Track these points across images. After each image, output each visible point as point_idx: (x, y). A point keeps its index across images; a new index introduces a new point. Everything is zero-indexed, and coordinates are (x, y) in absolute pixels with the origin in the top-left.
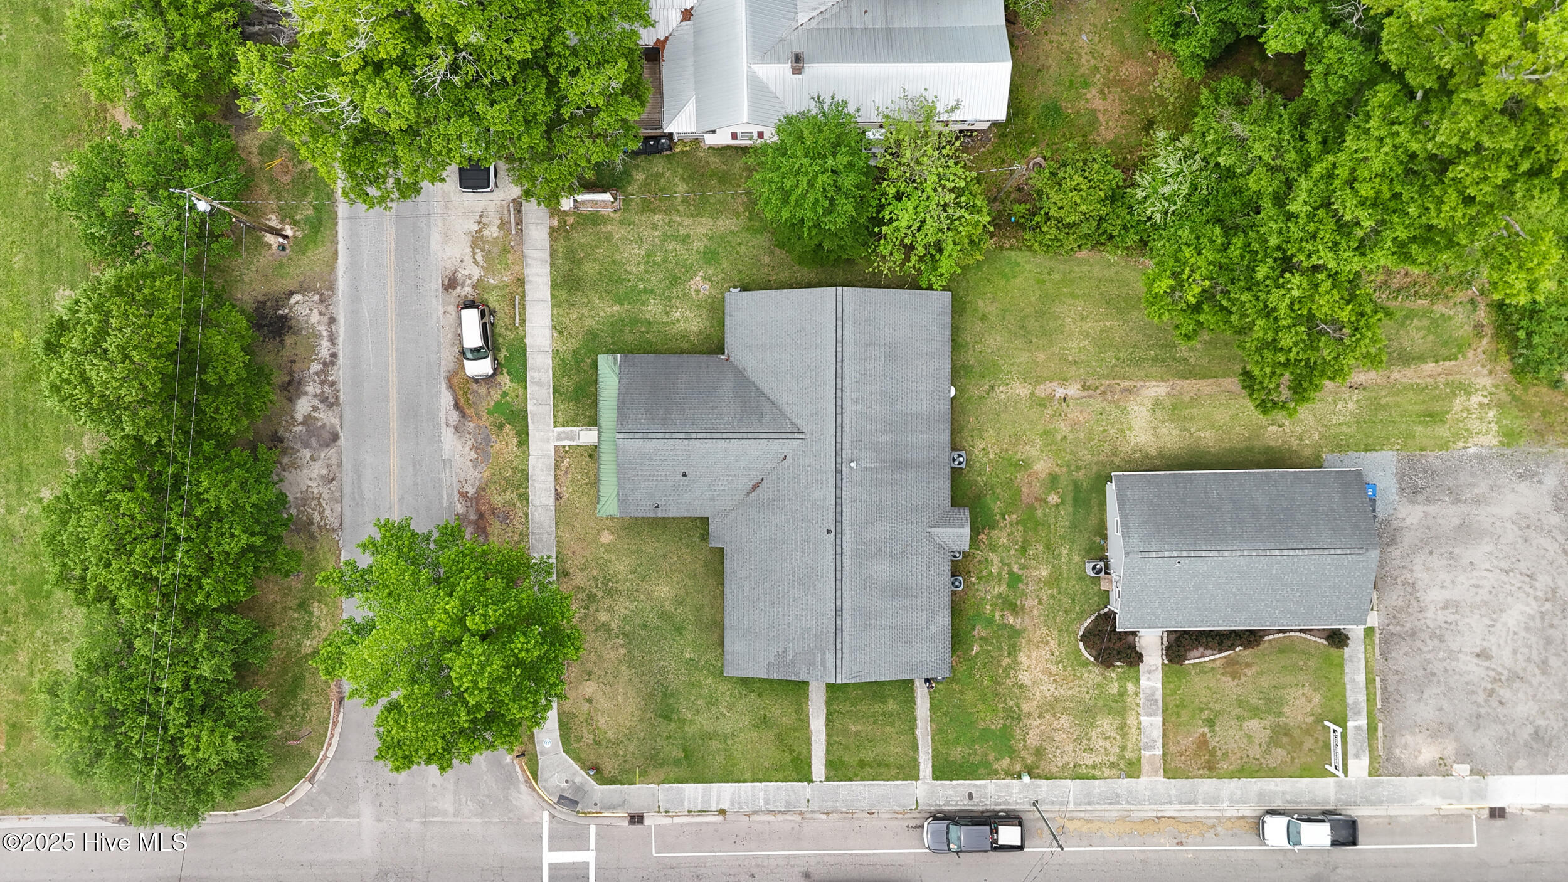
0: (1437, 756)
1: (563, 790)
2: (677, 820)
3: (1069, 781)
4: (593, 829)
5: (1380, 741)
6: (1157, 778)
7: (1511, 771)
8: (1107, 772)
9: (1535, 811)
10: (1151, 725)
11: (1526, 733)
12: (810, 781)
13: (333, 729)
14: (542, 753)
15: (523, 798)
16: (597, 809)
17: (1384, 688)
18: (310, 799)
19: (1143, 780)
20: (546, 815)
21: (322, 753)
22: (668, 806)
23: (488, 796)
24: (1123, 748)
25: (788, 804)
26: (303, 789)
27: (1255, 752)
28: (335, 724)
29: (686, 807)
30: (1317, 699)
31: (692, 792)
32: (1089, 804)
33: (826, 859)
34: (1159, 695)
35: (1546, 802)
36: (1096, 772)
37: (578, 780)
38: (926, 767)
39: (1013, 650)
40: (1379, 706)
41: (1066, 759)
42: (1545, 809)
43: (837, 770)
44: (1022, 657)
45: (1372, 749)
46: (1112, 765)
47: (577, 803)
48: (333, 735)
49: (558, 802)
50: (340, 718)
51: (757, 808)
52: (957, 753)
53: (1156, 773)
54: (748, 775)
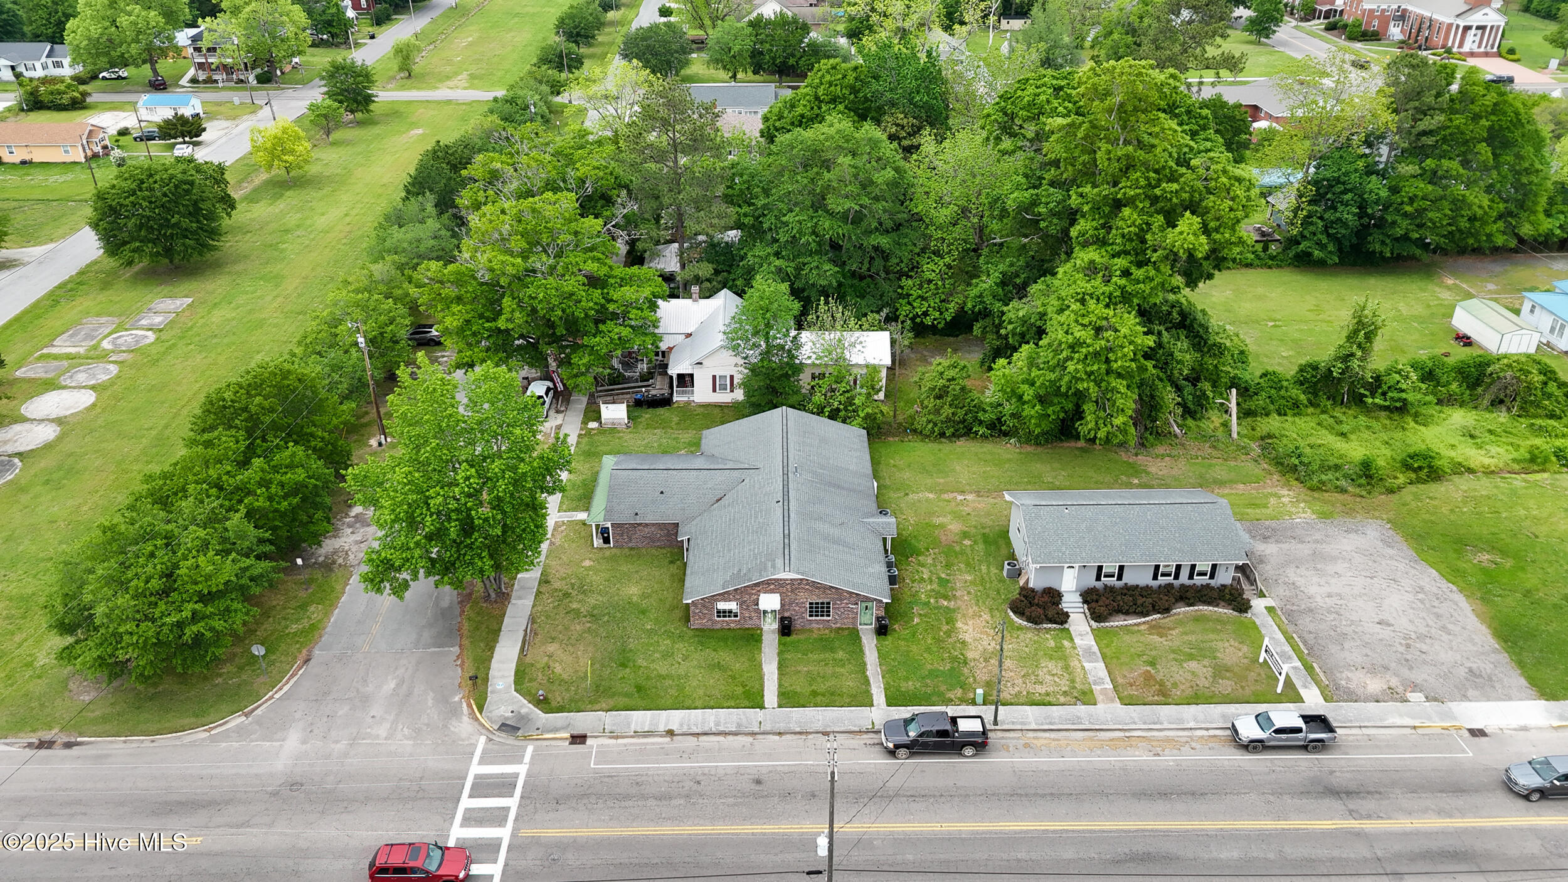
0: (1385, 687)
1: (507, 718)
2: (620, 741)
3: (1027, 708)
4: (530, 749)
5: (1321, 675)
6: (1113, 705)
7: (1465, 698)
8: (1062, 699)
9: (1515, 730)
10: (1096, 670)
11: (1462, 672)
12: (762, 707)
13: (289, 679)
14: (492, 692)
15: (464, 726)
16: (539, 732)
17: (1305, 643)
18: (239, 729)
19: (1100, 706)
20: (483, 739)
21: (270, 694)
22: (614, 728)
23: (428, 725)
24: (1073, 681)
25: (739, 725)
26: (237, 720)
27: (1203, 682)
28: (292, 676)
29: (633, 728)
30: (1245, 649)
31: (640, 719)
32: (1051, 723)
33: (779, 769)
34: (1095, 649)
35: (1522, 723)
36: (1051, 699)
37: (523, 711)
38: (878, 695)
39: (950, 621)
40: (1306, 652)
41: (1017, 689)
42: (1525, 729)
43: (788, 699)
44: (959, 625)
45: (1318, 683)
46: (1065, 693)
47: (519, 729)
48: (287, 682)
49: (499, 729)
50: (301, 672)
51: (706, 729)
52: (910, 685)
53: (1112, 701)
54: (698, 703)
